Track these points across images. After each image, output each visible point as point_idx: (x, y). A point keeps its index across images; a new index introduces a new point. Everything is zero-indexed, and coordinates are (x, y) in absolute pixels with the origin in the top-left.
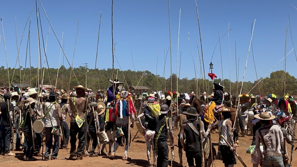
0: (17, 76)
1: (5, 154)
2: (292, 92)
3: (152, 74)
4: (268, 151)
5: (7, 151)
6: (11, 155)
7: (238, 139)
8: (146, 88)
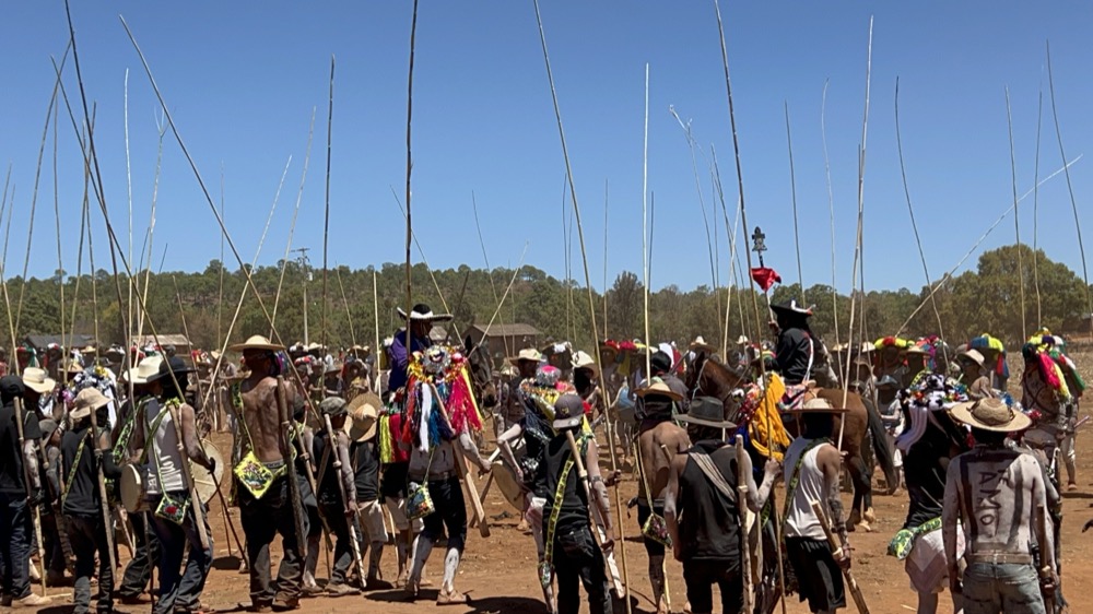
0: (48, 307)
1: (14, 603)
2: (1061, 321)
3: (547, 276)
4: (983, 544)
5: (20, 590)
6: (37, 603)
7: (870, 505)
8: (525, 330)
